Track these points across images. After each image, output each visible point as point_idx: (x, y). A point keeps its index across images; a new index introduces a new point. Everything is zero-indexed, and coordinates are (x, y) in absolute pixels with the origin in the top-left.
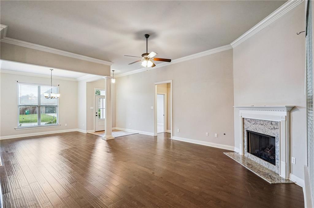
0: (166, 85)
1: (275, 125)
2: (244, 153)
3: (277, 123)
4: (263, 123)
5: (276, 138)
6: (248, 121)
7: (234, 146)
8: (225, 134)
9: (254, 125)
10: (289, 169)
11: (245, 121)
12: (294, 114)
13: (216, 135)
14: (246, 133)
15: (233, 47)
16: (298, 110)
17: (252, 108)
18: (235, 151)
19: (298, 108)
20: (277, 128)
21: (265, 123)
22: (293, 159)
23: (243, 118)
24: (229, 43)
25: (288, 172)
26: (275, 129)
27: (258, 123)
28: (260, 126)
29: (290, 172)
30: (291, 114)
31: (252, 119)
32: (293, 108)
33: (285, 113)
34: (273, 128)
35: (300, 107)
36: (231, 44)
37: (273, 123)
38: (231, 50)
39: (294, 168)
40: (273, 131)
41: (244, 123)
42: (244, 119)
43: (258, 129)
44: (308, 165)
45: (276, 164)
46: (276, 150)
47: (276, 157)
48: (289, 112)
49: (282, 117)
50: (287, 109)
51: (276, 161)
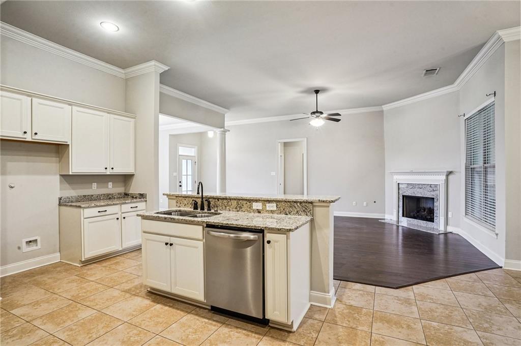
0: (283, 144)
1: (434, 187)
2: (398, 218)
3: (436, 186)
4: (421, 186)
5: (435, 199)
7: (385, 213)
8: (375, 202)
9: (411, 190)
10: (447, 223)
11: (400, 186)
12: (451, 177)
13: (365, 203)
14: (401, 198)
15: (384, 109)
17: (412, 173)
18: (386, 218)
19: (456, 174)
20: (436, 190)
21: (424, 186)
22: (450, 214)
24: (381, 105)
25: (446, 225)
26: (434, 190)
27: (416, 187)
28: (418, 190)
29: (447, 224)
30: (449, 177)
31: (410, 184)
32: (450, 173)
33: (444, 177)
34: (432, 190)
35: (456, 172)
36: (383, 106)
37: (432, 186)
38: (382, 111)
39: (450, 222)
40: (432, 193)
41: (399, 189)
43: (416, 193)
44: (466, 214)
45: (435, 220)
46: (435, 208)
47: (435, 214)
48: (447, 176)
49: (442, 180)
50: (445, 174)
51: (435, 218)
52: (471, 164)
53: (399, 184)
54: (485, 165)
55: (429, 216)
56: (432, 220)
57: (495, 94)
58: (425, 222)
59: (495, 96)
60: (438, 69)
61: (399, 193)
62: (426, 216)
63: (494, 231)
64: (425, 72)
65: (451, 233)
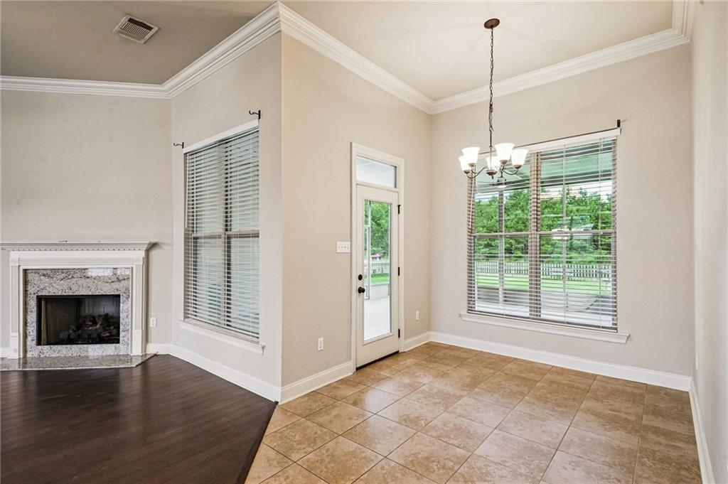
1: (120, 274)
2: (25, 351)
3: (125, 271)
5: (121, 297)
6: (44, 275)
9: (62, 282)
10: (146, 339)
11: (30, 276)
12: (154, 253)
14: (33, 304)
16: (161, 247)
19: (161, 245)
20: (124, 279)
22: (152, 320)
23: (26, 270)
25: (144, 343)
26: (119, 281)
27: (75, 276)
28: (82, 281)
29: (147, 341)
30: (150, 253)
31: (58, 269)
32: (153, 246)
33: (142, 254)
34: (116, 280)
35: (164, 244)
37: (116, 270)
39: (153, 335)
40: (116, 286)
41: (26, 282)
42: (28, 271)
43: (75, 288)
44: (185, 317)
45: (121, 339)
46: (121, 315)
47: (121, 327)
48: (148, 251)
49: (137, 260)
50: (145, 247)
51: (122, 334)
52: (193, 231)
53: (25, 271)
54: (227, 233)
55: (109, 330)
56: (114, 339)
57: (259, 114)
58: (98, 346)
59: (259, 118)
60: (155, 29)
61: (26, 291)
62: (99, 335)
63: (258, 343)
64: (124, 20)
65: (155, 355)
